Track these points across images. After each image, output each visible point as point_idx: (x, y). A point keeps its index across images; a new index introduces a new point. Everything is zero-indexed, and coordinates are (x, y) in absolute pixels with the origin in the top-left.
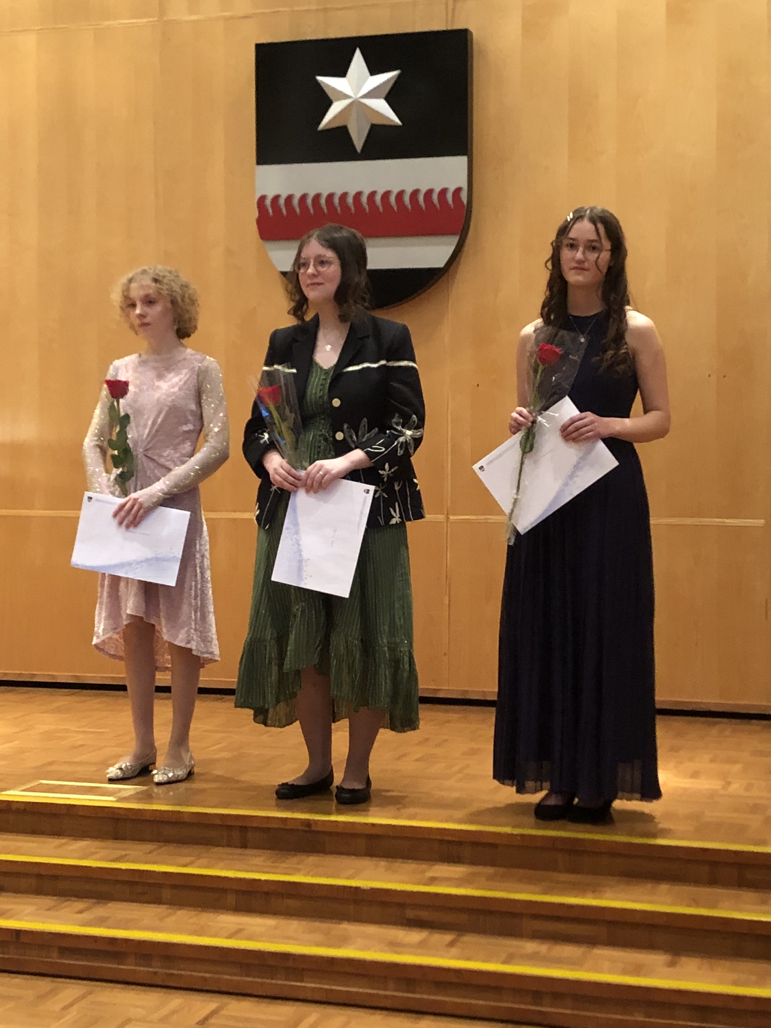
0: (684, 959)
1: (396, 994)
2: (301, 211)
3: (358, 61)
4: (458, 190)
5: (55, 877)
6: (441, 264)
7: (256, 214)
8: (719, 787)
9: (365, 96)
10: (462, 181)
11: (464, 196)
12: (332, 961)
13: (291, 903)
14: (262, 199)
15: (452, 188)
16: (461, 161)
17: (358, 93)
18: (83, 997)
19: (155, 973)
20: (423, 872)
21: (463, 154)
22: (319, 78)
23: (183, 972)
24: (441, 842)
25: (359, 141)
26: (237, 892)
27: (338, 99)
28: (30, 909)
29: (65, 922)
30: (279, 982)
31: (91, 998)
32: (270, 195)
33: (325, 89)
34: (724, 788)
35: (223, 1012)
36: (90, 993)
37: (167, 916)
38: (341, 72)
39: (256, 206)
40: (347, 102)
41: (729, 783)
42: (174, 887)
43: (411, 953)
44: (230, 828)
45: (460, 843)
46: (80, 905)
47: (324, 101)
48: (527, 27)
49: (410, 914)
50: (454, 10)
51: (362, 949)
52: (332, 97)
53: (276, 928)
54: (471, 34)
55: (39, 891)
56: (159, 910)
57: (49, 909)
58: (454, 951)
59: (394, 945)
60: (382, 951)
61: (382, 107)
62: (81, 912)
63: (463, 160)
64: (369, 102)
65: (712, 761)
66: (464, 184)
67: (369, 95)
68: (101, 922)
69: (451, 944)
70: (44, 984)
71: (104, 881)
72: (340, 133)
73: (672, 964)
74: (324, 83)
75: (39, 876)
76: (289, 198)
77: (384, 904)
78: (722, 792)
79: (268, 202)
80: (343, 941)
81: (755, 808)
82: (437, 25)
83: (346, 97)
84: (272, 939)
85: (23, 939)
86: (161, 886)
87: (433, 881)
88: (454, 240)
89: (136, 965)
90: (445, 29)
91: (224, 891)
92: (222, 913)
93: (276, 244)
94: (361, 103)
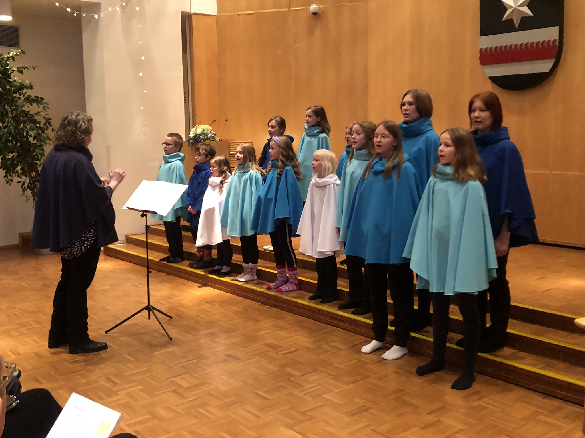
2: (495, 53)
4: (555, 40)
6: (548, 71)
7: (479, 55)
10: (556, 36)
11: (557, 43)
14: (481, 50)
15: (552, 40)
16: (557, 28)
21: (557, 25)
25: (517, 24)
27: (509, 8)
32: (484, 47)
33: (504, 5)
39: (479, 52)
40: (512, 9)
47: (504, 9)
52: (507, 7)
61: (526, 10)
64: (520, 8)
67: (521, 5)
72: (510, 21)
76: (491, 48)
79: (483, 50)
83: (512, 7)
88: (553, 61)
93: (486, 66)
94: (518, 10)
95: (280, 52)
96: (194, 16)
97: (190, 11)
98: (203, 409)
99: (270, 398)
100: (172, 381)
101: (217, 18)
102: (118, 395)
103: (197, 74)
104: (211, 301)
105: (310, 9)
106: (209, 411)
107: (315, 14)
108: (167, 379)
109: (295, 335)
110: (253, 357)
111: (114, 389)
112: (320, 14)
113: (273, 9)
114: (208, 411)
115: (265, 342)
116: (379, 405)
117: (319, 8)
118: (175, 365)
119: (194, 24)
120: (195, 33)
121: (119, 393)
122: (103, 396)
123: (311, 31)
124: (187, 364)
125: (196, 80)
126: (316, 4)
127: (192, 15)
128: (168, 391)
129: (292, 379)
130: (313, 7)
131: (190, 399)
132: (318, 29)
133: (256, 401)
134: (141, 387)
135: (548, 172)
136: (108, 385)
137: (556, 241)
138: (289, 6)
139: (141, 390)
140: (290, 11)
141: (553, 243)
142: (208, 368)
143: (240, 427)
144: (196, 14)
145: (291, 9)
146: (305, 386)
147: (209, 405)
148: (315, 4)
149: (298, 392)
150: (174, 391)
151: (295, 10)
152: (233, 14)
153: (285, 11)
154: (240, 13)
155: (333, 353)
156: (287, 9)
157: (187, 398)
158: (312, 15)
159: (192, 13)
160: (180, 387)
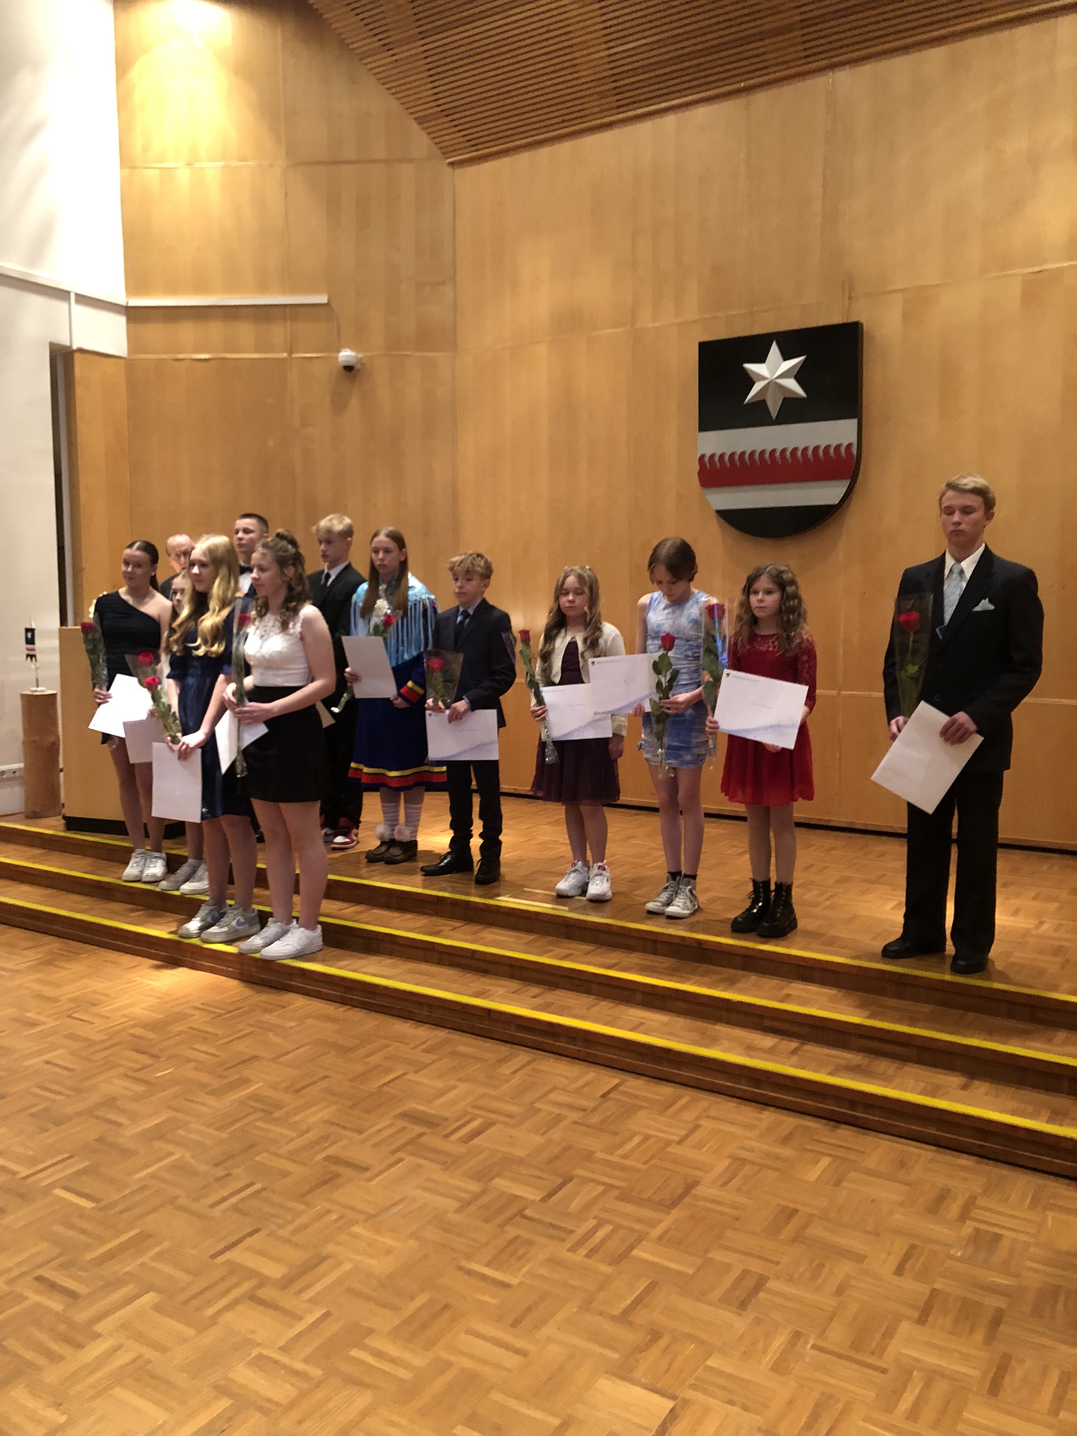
0: (976, 1083)
1: (748, 1088)
2: (731, 465)
3: (774, 351)
4: (849, 446)
5: (521, 968)
6: (837, 502)
7: (697, 468)
8: (1032, 926)
9: (780, 377)
10: (853, 439)
11: (854, 451)
12: (702, 1059)
13: (680, 1004)
14: (702, 457)
15: (845, 444)
16: (853, 423)
17: (775, 373)
18: (528, 1063)
19: (579, 1051)
20: (782, 989)
21: (853, 417)
22: (747, 366)
23: (598, 1053)
24: (798, 966)
25: (774, 410)
26: (643, 993)
27: (759, 380)
28: (501, 991)
29: (522, 1005)
30: (664, 1069)
31: (534, 1065)
32: (708, 454)
33: (750, 373)
34: (1037, 928)
35: (621, 1088)
36: (534, 1060)
37: (594, 1006)
38: (761, 359)
39: (697, 461)
40: (766, 382)
41: (1042, 923)
42: (600, 984)
43: (760, 1058)
44: (645, 939)
45: (812, 968)
46: (535, 990)
47: (749, 381)
48: (907, 317)
49: (767, 1023)
50: (849, 308)
51: (725, 1051)
52: (754, 379)
53: (666, 1024)
54: (862, 325)
55: (512, 977)
56: (589, 1000)
57: (513, 993)
58: (794, 1059)
59: (750, 1049)
60: (741, 1055)
61: (792, 385)
62: (534, 997)
63: (854, 422)
64: (781, 381)
65: (1035, 898)
66: (854, 439)
67: (782, 376)
68: (544, 1008)
69: (794, 1052)
70: (505, 1049)
71: (554, 974)
72: (760, 404)
73: (965, 1087)
74: (751, 371)
75: (511, 966)
76: (722, 456)
77: (747, 1013)
78: (1034, 932)
79: (706, 459)
80: (713, 1041)
81: (1058, 951)
82: (836, 320)
83: (764, 378)
84: (661, 1035)
85: (493, 1016)
86: (591, 982)
87: (787, 998)
88: (846, 483)
89: (567, 1043)
90: (841, 322)
91: (635, 991)
92: (632, 1007)
93: (711, 490)
94: (776, 383)
95: (271, 443)
96: (77, 356)
97: (68, 344)
98: (365, 1348)
99: (514, 1281)
100: (227, 1261)
101: (128, 364)
102: (99, 1335)
103: (84, 480)
104: (203, 1004)
105: (337, 358)
106: (382, 1352)
107: (349, 368)
108: (214, 1257)
109: (459, 1080)
110: (399, 1155)
111: (82, 1316)
112: (359, 370)
113: (256, 352)
114: (379, 1354)
115: (400, 1110)
116: (778, 1263)
117: (356, 357)
118: (213, 1206)
119: (78, 371)
120: (79, 391)
121: (98, 1328)
122: (55, 1347)
123: (339, 406)
124: (242, 1200)
125: (83, 495)
126: (352, 349)
127: (73, 352)
128: (236, 1302)
129: (528, 1212)
130: (346, 355)
131: (311, 1319)
132: (354, 403)
133: (486, 1298)
134: (150, 1298)
135: (834, 692)
136: (56, 1304)
137: (852, 823)
138: (291, 348)
139: (157, 1308)
140: (292, 359)
141: (846, 826)
142: (303, 1207)
143: (497, 1396)
144: (81, 351)
145: (295, 355)
146: (574, 1231)
147: (370, 1331)
148: (350, 348)
149: (568, 1250)
150: (253, 1298)
151: (304, 358)
152: (165, 356)
153: (283, 359)
154: (181, 356)
155: (576, 1123)
156: (285, 355)
157: (300, 1318)
158: (344, 372)
159: (75, 347)
160: (263, 1281)
